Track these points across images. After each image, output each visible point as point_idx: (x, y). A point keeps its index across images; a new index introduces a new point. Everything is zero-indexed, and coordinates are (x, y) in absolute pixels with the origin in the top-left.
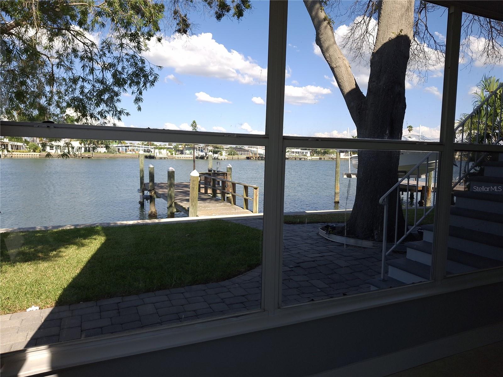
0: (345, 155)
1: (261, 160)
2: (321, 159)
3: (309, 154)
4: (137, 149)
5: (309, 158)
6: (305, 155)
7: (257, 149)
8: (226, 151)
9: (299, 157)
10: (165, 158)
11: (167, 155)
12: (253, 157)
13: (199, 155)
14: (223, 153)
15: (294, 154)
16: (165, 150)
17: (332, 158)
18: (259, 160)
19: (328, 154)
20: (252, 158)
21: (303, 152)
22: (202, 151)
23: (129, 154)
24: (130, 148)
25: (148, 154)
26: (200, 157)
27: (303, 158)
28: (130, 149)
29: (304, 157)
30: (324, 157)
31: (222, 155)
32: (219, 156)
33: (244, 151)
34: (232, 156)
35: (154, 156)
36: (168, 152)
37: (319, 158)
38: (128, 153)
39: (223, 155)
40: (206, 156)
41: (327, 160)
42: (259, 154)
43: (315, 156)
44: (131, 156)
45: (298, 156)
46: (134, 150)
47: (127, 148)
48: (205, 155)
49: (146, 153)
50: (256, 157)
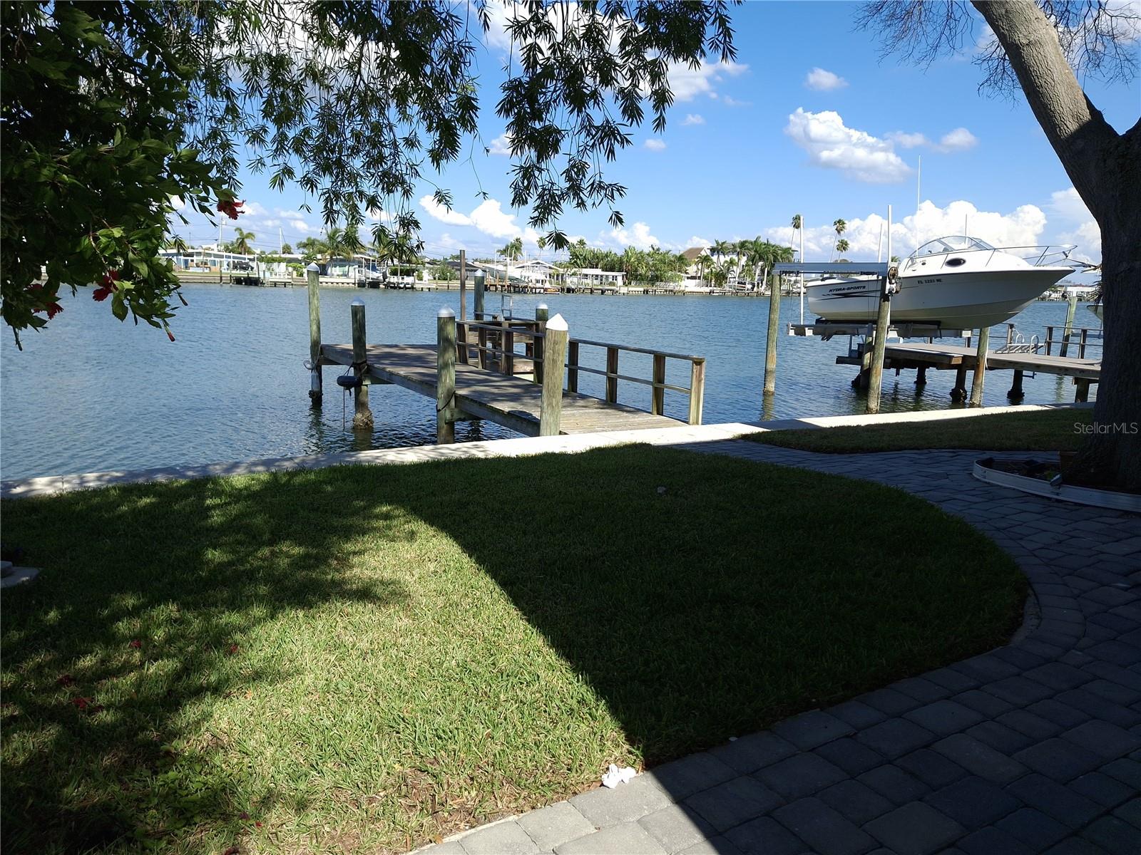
0: (698, 285)
1: (515, 292)
2: (647, 293)
3: (620, 281)
4: (215, 261)
5: (624, 290)
6: (612, 284)
7: (506, 265)
8: (430, 269)
9: (600, 287)
10: (285, 285)
11: (290, 277)
12: (496, 286)
13: (369, 278)
14: (423, 274)
15: (589, 281)
16: (283, 265)
17: (672, 291)
18: (509, 292)
19: (662, 281)
20: (493, 288)
21: (607, 276)
22: (374, 269)
23: (193, 272)
24: (195, 258)
25: (242, 273)
26: (370, 283)
27: (608, 290)
28: (195, 262)
29: (613, 288)
30: (654, 288)
31: (422, 280)
32: (417, 281)
33: (472, 271)
34: (446, 282)
35: (259, 278)
36: (290, 269)
37: (642, 289)
38: (191, 270)
39: (424, 279)
40: (384, 281)
41: (660, 295)
42: (511, 279)
43: (633, 287)
44: (201, 279)
45: (597, 286)
46: (206, 264)
47: (190, 258)
48: (381, 278)
49: (238, 272)
50: (503, 286)
